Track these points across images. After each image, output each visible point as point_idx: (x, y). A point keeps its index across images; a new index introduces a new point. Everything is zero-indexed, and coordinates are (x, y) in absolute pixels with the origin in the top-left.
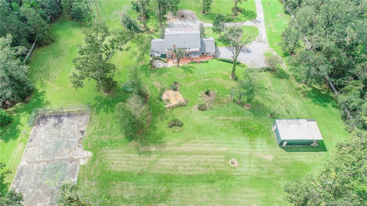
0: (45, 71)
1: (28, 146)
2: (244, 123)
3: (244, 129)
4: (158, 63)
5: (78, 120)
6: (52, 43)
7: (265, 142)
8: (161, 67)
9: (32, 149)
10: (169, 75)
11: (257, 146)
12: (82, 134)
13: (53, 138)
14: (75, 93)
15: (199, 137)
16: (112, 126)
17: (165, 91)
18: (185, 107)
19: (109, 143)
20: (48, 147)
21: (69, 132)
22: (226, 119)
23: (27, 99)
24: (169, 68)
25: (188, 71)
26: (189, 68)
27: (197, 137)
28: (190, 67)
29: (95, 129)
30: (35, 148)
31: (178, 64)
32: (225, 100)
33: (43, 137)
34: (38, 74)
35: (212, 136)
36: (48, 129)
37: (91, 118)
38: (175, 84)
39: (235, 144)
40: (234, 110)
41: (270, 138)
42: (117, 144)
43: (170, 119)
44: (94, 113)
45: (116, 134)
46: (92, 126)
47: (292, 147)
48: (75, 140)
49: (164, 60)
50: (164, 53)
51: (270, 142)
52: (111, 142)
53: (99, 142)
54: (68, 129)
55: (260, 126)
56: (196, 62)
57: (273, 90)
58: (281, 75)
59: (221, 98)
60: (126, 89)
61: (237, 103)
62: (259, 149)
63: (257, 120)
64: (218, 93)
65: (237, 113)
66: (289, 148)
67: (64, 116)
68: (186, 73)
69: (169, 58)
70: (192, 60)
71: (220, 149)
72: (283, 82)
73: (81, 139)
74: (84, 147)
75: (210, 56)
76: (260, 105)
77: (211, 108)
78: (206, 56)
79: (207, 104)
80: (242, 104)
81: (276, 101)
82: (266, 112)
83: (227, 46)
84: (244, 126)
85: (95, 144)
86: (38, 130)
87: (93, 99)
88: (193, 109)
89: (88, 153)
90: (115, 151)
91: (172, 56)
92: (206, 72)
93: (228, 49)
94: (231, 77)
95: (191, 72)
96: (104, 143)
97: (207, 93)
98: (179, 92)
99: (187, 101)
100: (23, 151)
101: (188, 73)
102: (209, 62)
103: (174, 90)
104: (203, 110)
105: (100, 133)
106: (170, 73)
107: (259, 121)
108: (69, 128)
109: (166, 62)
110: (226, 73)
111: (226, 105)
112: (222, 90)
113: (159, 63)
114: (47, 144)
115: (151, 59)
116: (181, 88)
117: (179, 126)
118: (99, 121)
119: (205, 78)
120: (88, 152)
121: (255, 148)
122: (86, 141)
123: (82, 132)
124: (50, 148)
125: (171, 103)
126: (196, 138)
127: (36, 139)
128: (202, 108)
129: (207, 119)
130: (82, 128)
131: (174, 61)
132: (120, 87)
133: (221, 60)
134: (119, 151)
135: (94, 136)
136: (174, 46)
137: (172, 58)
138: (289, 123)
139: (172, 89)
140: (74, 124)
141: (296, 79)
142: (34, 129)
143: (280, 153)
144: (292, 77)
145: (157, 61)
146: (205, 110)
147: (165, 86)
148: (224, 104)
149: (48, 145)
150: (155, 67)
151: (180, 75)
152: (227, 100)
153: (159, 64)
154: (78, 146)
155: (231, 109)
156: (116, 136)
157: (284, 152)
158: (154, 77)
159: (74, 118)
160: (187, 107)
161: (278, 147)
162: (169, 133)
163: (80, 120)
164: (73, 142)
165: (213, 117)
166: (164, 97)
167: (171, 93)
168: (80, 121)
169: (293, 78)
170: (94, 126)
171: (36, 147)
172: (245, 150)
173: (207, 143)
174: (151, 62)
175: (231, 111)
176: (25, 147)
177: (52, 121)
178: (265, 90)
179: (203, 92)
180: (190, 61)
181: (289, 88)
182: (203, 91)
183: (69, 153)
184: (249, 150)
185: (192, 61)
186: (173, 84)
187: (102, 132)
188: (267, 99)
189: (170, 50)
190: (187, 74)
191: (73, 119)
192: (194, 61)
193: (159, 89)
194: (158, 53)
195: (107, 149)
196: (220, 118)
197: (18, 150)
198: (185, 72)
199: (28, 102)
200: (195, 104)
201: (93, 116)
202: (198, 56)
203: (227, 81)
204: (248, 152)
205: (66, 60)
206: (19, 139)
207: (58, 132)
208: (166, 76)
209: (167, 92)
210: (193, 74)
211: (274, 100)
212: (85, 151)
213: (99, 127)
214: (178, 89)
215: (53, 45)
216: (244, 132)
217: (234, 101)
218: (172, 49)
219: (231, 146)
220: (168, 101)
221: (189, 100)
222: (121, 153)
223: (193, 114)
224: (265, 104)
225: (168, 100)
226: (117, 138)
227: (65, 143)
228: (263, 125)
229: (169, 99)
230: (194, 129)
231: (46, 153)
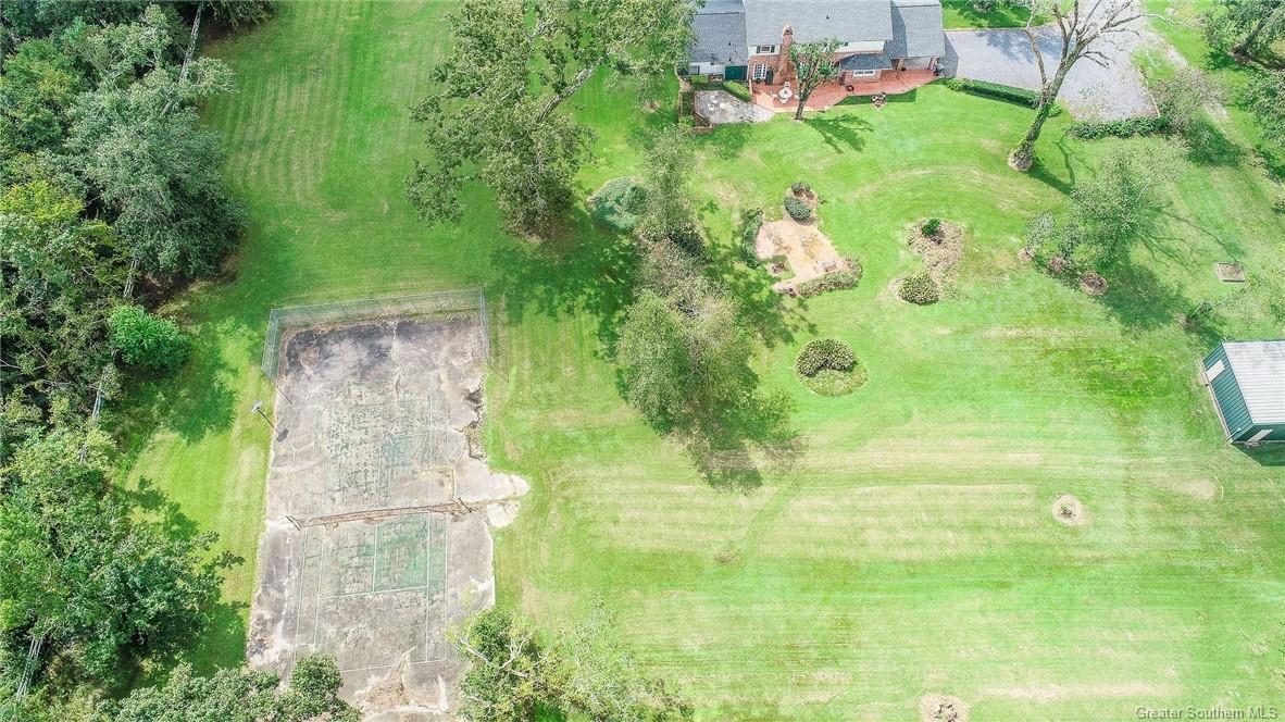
0: (266, 141)
1: (277, 457)
2: (1090, 352)
3: (1093, 375)
4: (717, 105)
5: (446, 347)
6: (269, 19)
7: (1178, 430)
8: (731, 120)
9: (298, 467)
10: (767, 156)
11: (1148, 445)
12: (476, 405)
13: (366, 425)
14: (411, 235)
15: (926, 412)
16: (582, 372)
17: (761, 224)
18: (851, 291)
19: (584, 439)
20: (354, 461)
21: (421, 397)
22: (1018, 339)
23: (227, 266)
24: (764, 126)
25: (840, 137)
26: (841, 124)
27: (915, 411)
28: (846, 119)
29: (520, 384)
30: (307, 464)
31: (801, 107)
32: (1003, 261)
33: (327, 421)
34: (244, 158)
35: (973, 407)
36: (337, 387)
37: (494, 342)
38: (797, 192)
39: (1063, 437)
40: (1044, 300)
41: (1193, 413)
42: (616, 445)
43: (803, 340)
44: (504, 317)
45: (603, 405)
46: (506, 370)
47: (1280, 446)
48: (451, 430)
49: (739, 92)
50: (738, 63)
51: (1196, 426)
52: (593, 437)
53: (546, 437)
54: (413, 387)
55: (1150, 361)
56: (868, 99)
57: (1183, 213)
58: (1211, 151)
59: (986, 249)
60: (610, 218)
61: (1051, 271)
62: (1157, 454)
63: (1136, 338)
64: (971, 230)
65: (1058, 312)
66: (1271, 452)
67: (388, 332)
68: (835, 147)
69: (758, 82)
70: (850, 88)
71: (1010, 456)
72: (1220, 177)
73: (473, 425)
74: (492, 458)
75: (920, 72)
76: (1141, 277)
77: (954, 294)
78: (904, 70)
79: (936, 275)
80: (1071, 276)
81: (1200, 260)
82: (1166, 306)
83: (980, 26)
84: (1088, 363)
85: (531, 444)
86: (298, 391)
87: (488, 260)
88: (882, 295)
89: (511, 480)
90: (615, 471)
91: (770, 74)
92: (912, 140)
93: (985, 40)
94: (1012, 163)
95: (856, 144)
96: (566, 440)
97: (931, 231)
98: (820, 228)
99: (856, 267)
100: (264, 477)
101: (842, 145)
102: (920, 95)
103: (796, 220)
104: (925, 302)
105: (543, 400)
106: (770, 147)
107: (1143, 344)
108: (417, 381)
109: (746, 99)
110: (990, 145)
111: (1007, 278)
112: (984, 217)
113: (722, 106)
114: (347, 447)
115: (684, 86)
116: (821, 210)
117: (843, 369)
118: (528, 352)
119: (911, 166)
120: (513, 477)
121: (1144, 454)
122: (496, 432)
123: (473, 398)
124: (365, 464)
125: (794, 275)
126: (913, 417)
127: (302, 427)
128: (918, 294)
129: (943, 337)
130: (469, 380)
131: (782, 93)
132: (582, 208)
133: (966, 88)
134: (628, 470)
135: (519, 414)
136: (789, 32)
137: (769, 81)
138: (1275, 358)
139: (787, 214)
140: (435, 367)
141: (1267, 167)
142: (282, 388)
143: (1239, 470)
144: (1252, 158)
145: (713, 95)
146: (931, 302)
147: (758, 202)
148: (1002, 273)
149: (353, 450)
150: (705, 122)
151: (812, 155)
152: (1010, 259)
153: (721, 108)
154: (467, 452)
155: (1033, 295)
156: (605, 410)
157: (1255, 466)
158: (708, 163)
159: (430, 341)
160: (857, 289)
161: (1228, 448)
162: (808, 396)
163: (454, 348)
164: (446, 438)
165: (965, 331)
166: (764, 249)
167: (787, 229)
168: (454, 352)
169: (1257, 160)
170: (514, 371)
171: (309, 458)
172: (1107, 460)
173: (960, 436)
174: (689, 97)
175: (1031, 305)
176: (266, 461)
177: (348, 354)
178: (1156, 216)
179: (911, 228)
180: (843, 94)
181: (1246, 204)
182: (911, 220)
183: (442, 484)
184: (1119, 460)
185: (851, 94)
186: (789, 192)
187: (548, 395)
188: (1167, 251)
189: (766, 49)
190: (839, 152)
191: (426, 346)
192: (858, 93)
193: (736, 215)
194: (713, 60)
195: (583, 466)
196: (993, 332)
197: (245, 472)
198: (829, 141)
199: (233, 278)
200: (888, 276)
201: (503, 333)
202: (875, 73)
203: (998, 178)
204: (1118, 467)
205: (341, 93)
206: (237, 427)
207: (380, 399)
208: (753, 157)
209: (772, 225)
210: (859, 150)
211: (1194, 255)
212: (502, 475)
213: (532, 377)
214: (813, 215)
215: (273, 26)
216: (1092, 389)
217: (1039, 262)
218: (773, 47)
219: (1052, 443)
220: (782, 267)
221: (863, 259)
222: (642, 479)
223: (887, 318)
224: (1158, 271)
225: (780, 263)
226: (610, 419)
227: (417, 443)
228: (1163, 361)
229: (784, 258)
230: (902, 380)
231: (353, 480)
